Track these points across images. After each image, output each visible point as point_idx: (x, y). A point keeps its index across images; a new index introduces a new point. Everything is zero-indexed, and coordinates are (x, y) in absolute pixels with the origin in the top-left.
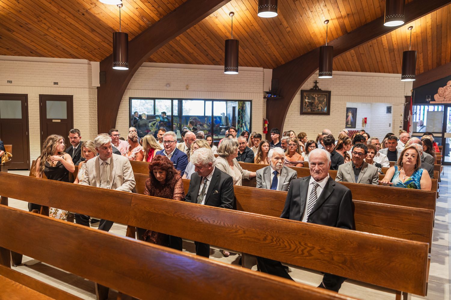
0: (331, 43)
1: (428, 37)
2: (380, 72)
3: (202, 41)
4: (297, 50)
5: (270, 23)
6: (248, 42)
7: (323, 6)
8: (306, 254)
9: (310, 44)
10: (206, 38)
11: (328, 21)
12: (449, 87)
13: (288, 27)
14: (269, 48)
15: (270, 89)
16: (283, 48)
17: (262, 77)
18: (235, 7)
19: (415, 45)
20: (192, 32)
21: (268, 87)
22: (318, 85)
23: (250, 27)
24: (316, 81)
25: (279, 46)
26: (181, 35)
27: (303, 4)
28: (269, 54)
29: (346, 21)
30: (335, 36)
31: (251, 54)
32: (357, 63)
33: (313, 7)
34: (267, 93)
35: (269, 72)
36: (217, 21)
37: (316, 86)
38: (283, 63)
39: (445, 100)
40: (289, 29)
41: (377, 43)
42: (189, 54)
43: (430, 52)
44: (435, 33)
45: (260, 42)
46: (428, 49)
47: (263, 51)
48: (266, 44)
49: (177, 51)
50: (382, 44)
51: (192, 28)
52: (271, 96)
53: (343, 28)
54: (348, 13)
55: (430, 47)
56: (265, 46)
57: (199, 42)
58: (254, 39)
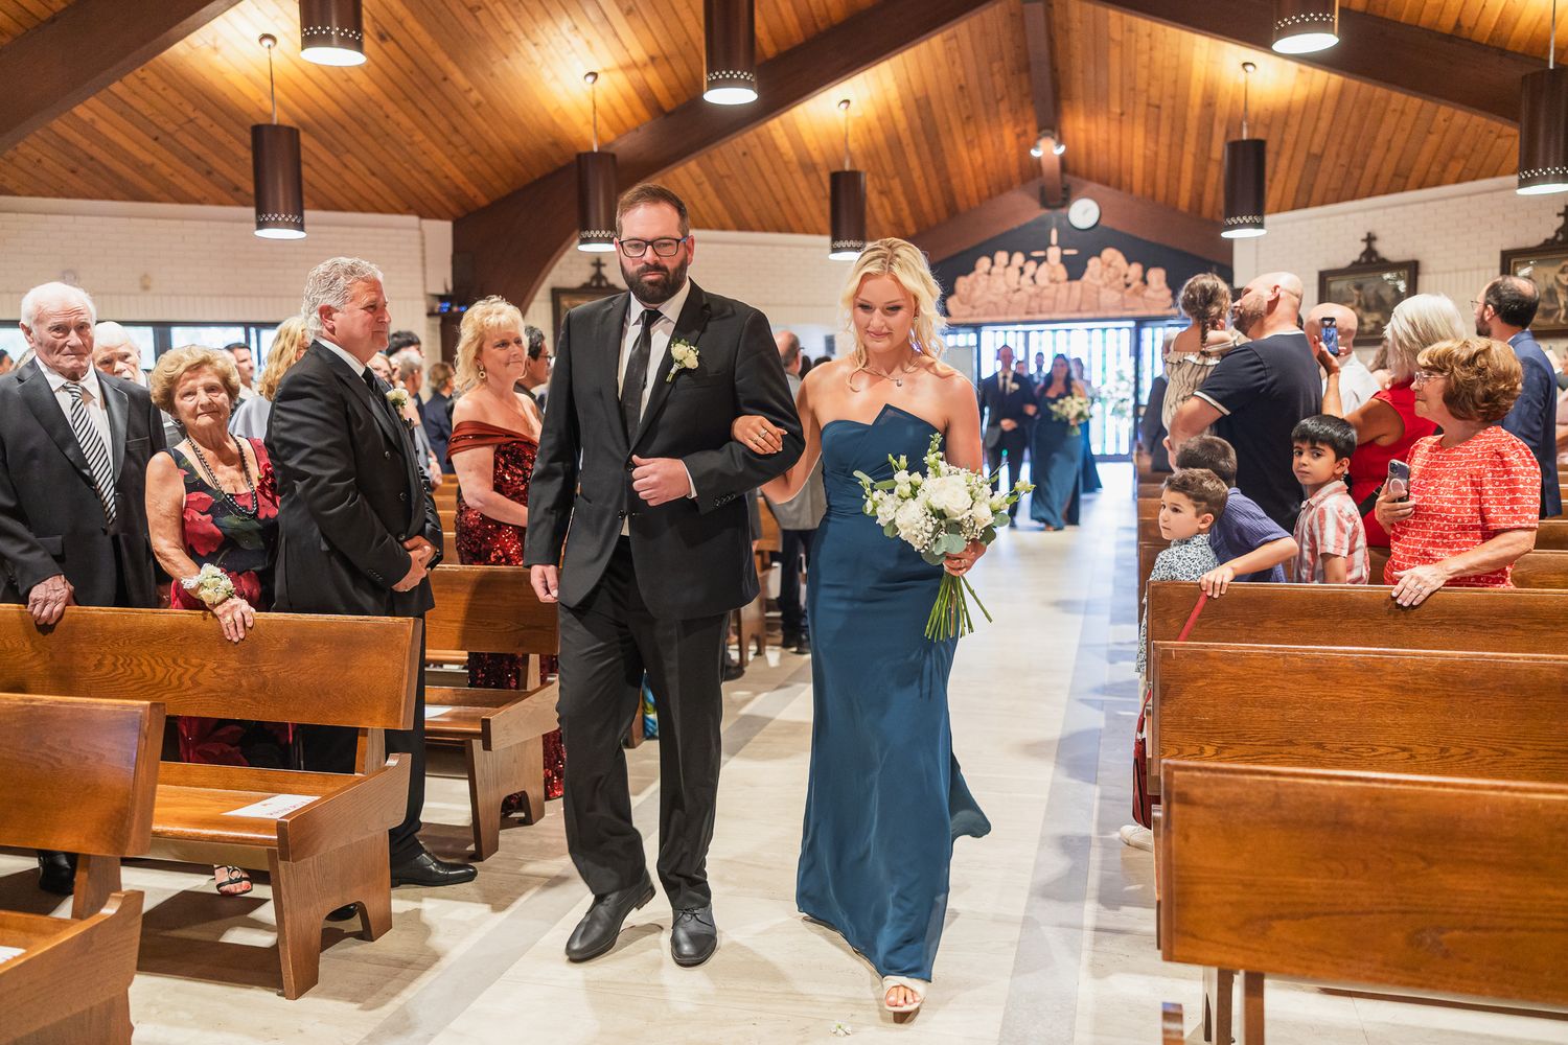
0: (620, 145)
1: (901, 132)
2: (791, 230)
3: (180, 126)
4: (518, 160)
5: (408, 76)
6: (347, 132)
7: (569, 30)
8: (188, 683)
9: (556, 144)
10: (192, 116)
11: (595, 75)
12: (981, 275)
13: (471, 90)
14: (424, 153)
15: (450, 287)
16: (471, 153)
17: (417, 247)
18: (277, 17)
19: (872, 154)
20: (135, 93)
21: (441, 279)
22: (604, 271)
23: (343, 85)
24: (599, 260)
25: (456, 147)
26: (92, 101)
27: (502, 19)
28: (428, 172)
29: (652, 77)
30: (630, 122)
31: (367, 173)
32: (718, 205)
33: (538, 31)
34: (442, 298)
35: (441, 232)
36: (217, 60)
37: (599, 277)
38: (483, 201)
39: (976, 312)
40: (475, 95)
41: (762, 144)
42: (141, 168)
43: (917, 174)
44: (917, 122)
45: (388, 135)
46: (911, 166)
47: (406, 162)
48: (409, 140)
49: (92, 158)
50: (776, 148)
51: (129, 78)
52: (450, 309)
53: (647, 98)
54: (652, 53)
55: (914, 162)
56: (408, 148)
57: (170, 128)
58: (365, 124)
